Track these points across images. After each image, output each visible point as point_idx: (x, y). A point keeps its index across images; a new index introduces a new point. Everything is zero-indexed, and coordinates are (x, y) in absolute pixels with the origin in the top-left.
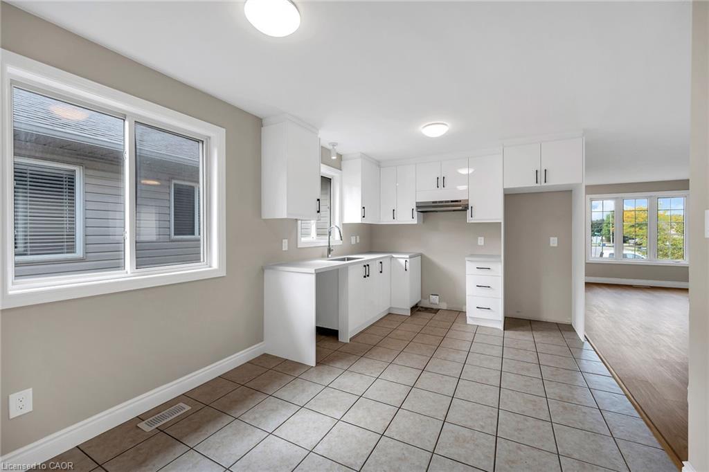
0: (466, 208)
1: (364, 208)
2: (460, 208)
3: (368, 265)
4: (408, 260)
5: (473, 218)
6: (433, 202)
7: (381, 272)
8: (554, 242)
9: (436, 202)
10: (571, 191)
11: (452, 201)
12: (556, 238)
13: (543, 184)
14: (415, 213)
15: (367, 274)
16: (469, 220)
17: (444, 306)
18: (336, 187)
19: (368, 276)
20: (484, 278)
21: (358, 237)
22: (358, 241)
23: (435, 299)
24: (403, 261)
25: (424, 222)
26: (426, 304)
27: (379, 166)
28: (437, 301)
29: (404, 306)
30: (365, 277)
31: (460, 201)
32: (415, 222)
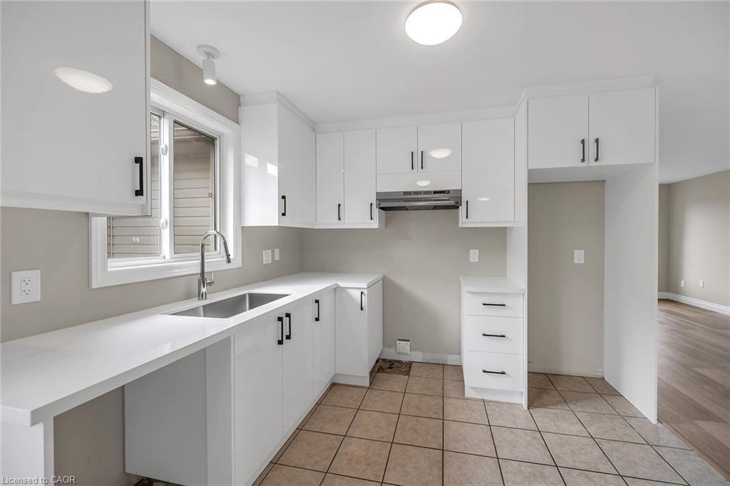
0: (457, 203)
1: (284, 197)
2: (449, 203)
3: (288, 315)
4: (365, 292)
5: (469, 220)
6: (405, 193)
7: (317, 319)
8: (579, 257)
9: (409, 193)
10: (604, 181)
11: (435, 192)
12: (583, 252)
13: (593, 163)
14: (376, 211)
15: (286, 332)
16: (463, 222)
17: (417, 357)
18: (226, 156)
19: (288, 337)
20: (494, 320)
21: (277, 251)
22: (277, 258)
23: (404, 347)
24: (356, 294)
25: (386, 226)
26: (391, 355)
27: (314, 130)
28: (407, 349)
29: (359, 371)
30: (280, 342)
31: (448, 192)
32: (375, 224)
